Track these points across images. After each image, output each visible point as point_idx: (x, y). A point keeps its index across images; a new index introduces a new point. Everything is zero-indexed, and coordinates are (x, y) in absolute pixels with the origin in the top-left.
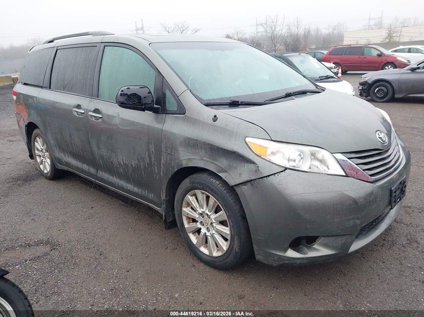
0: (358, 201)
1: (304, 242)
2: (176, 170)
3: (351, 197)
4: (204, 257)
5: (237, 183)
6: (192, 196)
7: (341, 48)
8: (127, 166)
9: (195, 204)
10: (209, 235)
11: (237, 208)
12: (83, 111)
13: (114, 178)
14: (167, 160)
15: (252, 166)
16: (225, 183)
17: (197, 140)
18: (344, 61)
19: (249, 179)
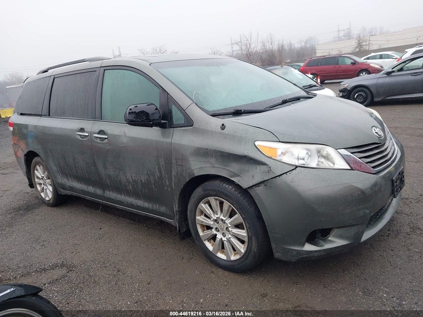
0: (365, 192)
1: (319, 235)
2: (188, 179)
3: (359, 188)
4: (222, 263)
5: (251, 185)
6: (205, 204)
7: (316, 59)
8: (137, 183)
9: (208, 211)
10: (226, 240)
11: (252, 209)
12: (87, 134)
13: (123, 196)
14: (178, 172)
15: (264, 168)
16: (238, 187)
17: (207, 149)
18: (320, 71)
19: (262, 180)
